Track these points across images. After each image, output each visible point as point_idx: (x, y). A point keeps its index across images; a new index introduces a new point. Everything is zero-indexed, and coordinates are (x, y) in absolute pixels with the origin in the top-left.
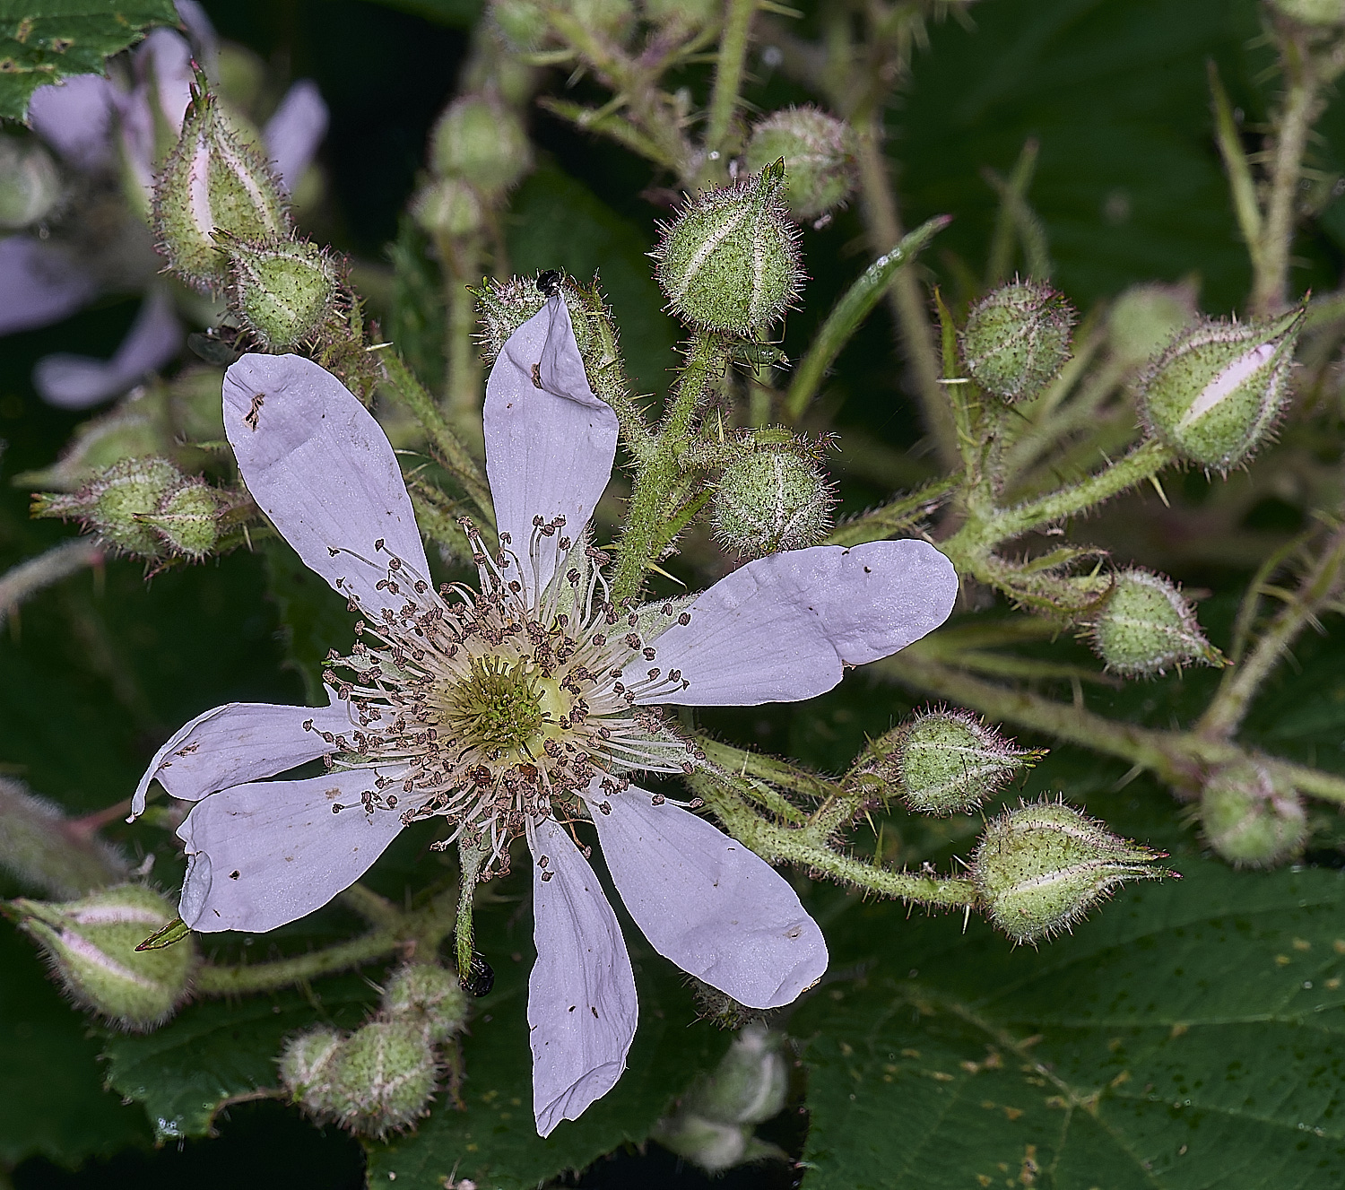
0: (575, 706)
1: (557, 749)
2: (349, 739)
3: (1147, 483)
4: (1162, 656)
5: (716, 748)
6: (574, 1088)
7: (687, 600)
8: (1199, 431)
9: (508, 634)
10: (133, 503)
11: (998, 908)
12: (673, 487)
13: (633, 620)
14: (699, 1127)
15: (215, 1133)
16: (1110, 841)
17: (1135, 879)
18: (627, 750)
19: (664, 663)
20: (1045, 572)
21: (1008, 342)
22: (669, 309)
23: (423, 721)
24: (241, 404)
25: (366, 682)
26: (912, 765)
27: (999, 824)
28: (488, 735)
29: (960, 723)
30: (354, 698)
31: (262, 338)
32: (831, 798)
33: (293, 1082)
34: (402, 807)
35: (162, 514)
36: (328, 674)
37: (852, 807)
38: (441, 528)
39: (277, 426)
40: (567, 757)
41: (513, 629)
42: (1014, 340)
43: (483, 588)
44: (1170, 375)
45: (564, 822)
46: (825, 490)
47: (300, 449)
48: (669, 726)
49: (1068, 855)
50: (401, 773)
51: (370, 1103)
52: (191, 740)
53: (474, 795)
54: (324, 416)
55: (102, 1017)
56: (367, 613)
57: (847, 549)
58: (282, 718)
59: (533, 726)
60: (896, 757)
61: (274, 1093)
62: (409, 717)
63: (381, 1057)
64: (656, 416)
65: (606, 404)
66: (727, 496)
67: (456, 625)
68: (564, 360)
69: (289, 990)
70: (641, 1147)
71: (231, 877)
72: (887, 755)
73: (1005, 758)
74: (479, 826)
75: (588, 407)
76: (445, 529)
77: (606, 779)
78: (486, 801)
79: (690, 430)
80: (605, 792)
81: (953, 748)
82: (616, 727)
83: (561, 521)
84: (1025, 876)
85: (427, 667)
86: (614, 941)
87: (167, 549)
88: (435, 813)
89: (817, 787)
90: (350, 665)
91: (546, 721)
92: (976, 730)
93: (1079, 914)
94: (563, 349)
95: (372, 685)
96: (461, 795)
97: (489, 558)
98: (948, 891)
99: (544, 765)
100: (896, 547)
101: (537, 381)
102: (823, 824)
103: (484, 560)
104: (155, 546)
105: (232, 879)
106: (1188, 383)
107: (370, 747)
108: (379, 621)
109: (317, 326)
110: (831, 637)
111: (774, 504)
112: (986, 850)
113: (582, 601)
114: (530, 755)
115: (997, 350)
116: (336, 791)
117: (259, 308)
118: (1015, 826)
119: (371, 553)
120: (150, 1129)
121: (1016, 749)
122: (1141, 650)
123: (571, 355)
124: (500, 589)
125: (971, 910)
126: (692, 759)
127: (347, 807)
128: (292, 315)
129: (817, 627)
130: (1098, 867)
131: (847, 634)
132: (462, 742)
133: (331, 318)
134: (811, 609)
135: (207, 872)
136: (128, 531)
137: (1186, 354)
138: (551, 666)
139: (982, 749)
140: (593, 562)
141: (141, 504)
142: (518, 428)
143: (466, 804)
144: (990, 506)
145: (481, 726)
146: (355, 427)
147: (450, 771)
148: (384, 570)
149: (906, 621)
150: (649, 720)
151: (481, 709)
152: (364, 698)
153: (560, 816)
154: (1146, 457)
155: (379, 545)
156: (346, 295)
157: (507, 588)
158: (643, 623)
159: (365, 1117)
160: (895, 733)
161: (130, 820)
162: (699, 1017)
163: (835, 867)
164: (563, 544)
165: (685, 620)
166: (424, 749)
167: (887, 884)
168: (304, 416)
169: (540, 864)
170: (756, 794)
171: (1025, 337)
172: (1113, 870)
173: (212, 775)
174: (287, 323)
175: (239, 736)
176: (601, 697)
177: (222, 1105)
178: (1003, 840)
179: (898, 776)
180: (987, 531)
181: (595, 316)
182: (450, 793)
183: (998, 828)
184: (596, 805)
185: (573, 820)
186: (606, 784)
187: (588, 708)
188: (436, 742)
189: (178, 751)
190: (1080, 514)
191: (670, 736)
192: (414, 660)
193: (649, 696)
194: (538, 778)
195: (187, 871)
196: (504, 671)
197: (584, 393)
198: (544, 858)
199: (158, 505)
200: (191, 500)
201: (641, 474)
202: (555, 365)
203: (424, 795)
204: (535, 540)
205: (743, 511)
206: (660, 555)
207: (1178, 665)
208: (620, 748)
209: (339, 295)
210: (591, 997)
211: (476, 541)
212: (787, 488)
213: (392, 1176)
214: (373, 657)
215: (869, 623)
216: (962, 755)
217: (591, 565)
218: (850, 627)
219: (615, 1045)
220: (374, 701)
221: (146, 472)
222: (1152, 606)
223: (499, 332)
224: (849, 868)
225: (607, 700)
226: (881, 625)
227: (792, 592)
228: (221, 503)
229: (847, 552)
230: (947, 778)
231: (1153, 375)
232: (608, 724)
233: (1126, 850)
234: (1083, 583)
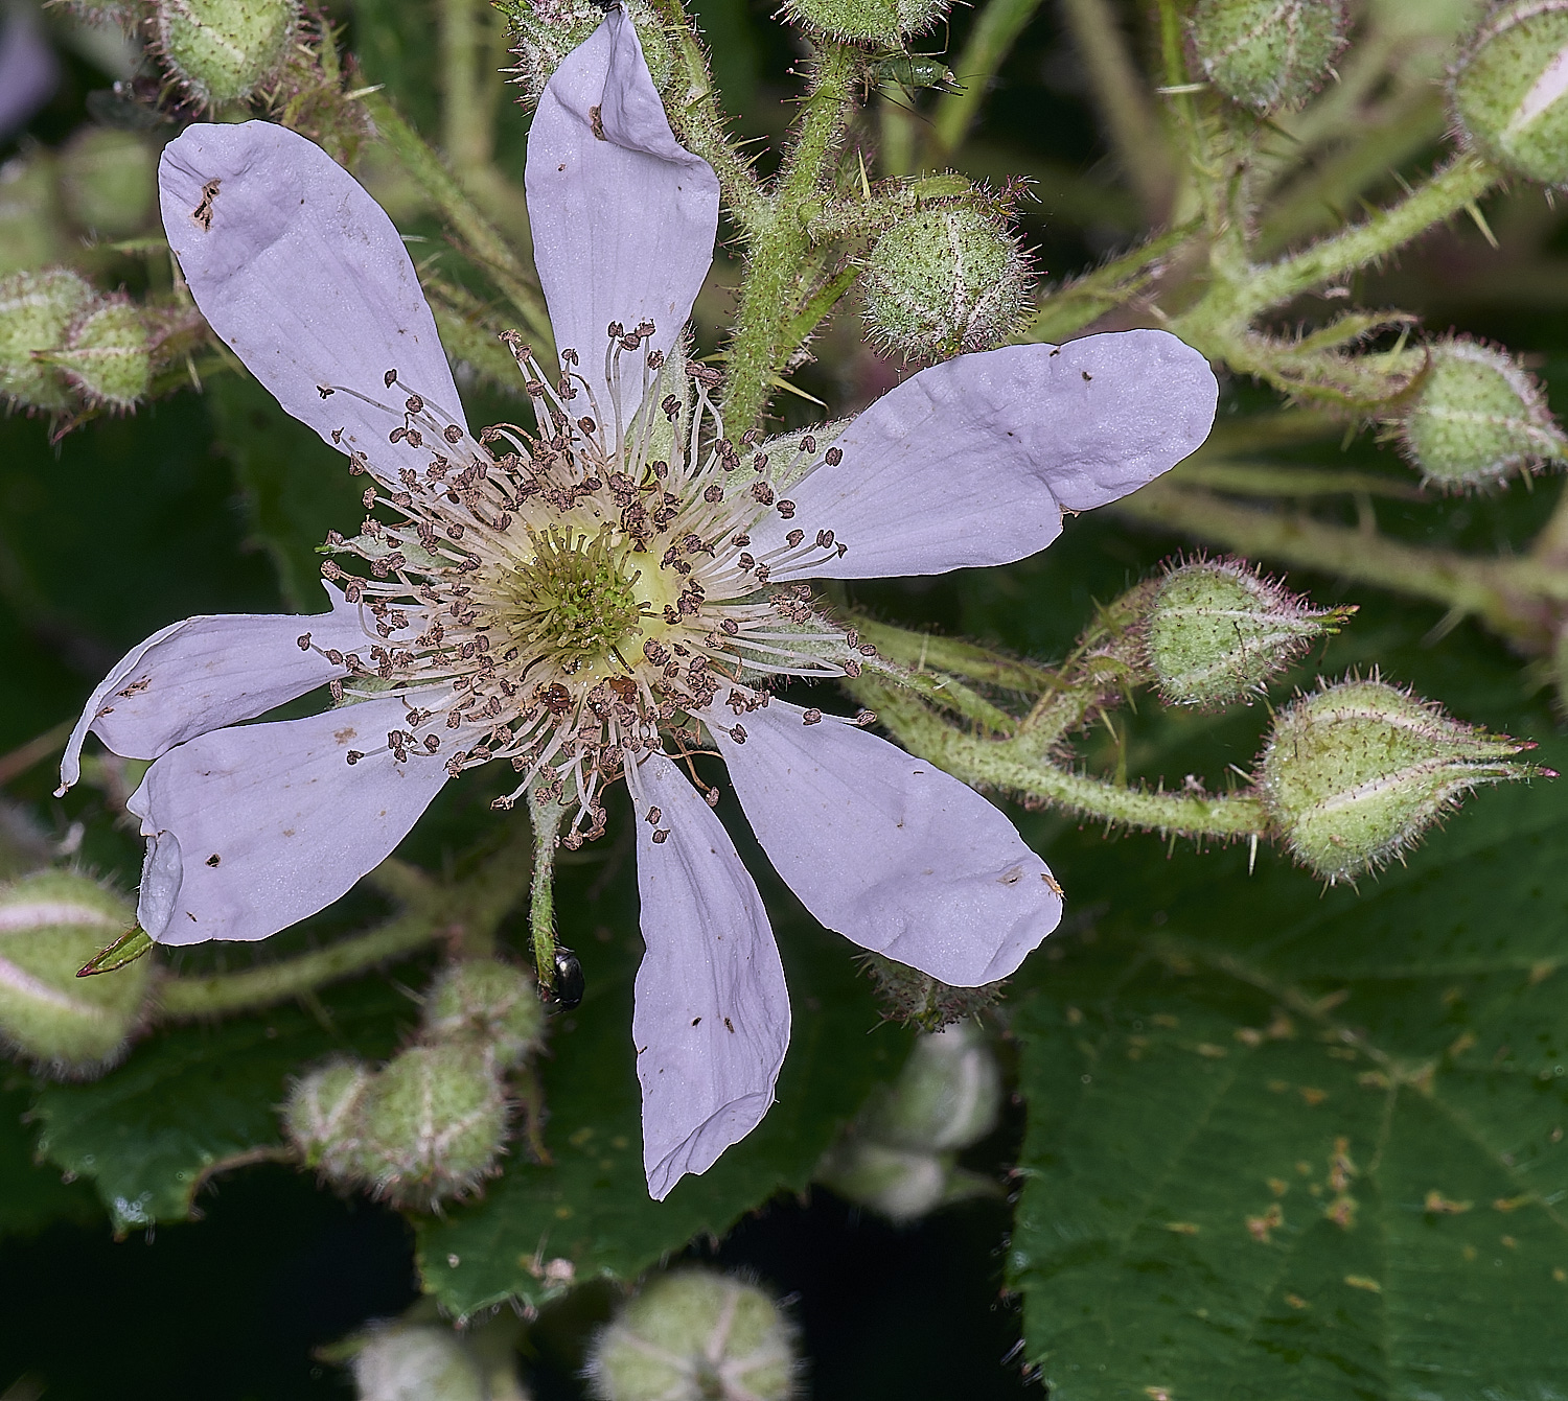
0: (684, 591)
1: (663, 653)
2: (364, 657)
3: (1463, 216)
4: (1501, 460)
5: (880, 632)
6: (702, 1129)
7: (833, 429)
8: (1535, 138)
9: (583, 494)
10: (29, 335)
11: (1299, 836)
12: (800, 267)
13: (761, 463)
14: (879, 1160)
15: (197, 1215)
16: (1452, 730)
17: (1491, 782)
18: (761, 648)
19: (809, 522)
20: (1328, 351)
21: (1258, 30)
22: (783, 16)
23: (468, 624)
24: (187, 195)
25: (382, 573)
26: (1164, 640)
27: (1292, 716)
28: (564, 640)
29: (1229, 576)
30: (368, 599)
31: (200, 93)
32: (1049, 693)
33: (304, 1138)
34: (446, 751)
35: (70, 350)
36: (328, 567)
37: (1081, 705)
38: (467, 342)
39: (239, 222)
40: (677, 664)
41: (589, 487)
42: (1267, 26)
43: (541, 429)
44: (1489, 62)
45: (677, 757)
46: (1021, 259)
47: (270, 250)
48: (817, 609)
49: (1395, 753)
50: (442, 702)
51: (418, 1165)
52: (140, 673)
53: (547, 725)
54: (302, 202)
55: (28, 1063)
56: (379, 476)
57: (1056, 348)
58: (265, 634)
59: (625, 623)
60: (1140, 629)
61: (277, 1153)
62: (448, 621)
63: (428, 1097)
64: (768, 166)
65: (698, 158)
66: (883, 276)
67: (506, 485)
68: (634, 100)
69: (288, 1006)
70: (803, 1196)
71: (209, 864)
72: (1126, 628)
73: (1295, 623)
74: (558, 770)
75: (672, 163)
76: (473, 344)
77: (734, 692)
78: (564, 734)
79: (822, 185)
80: (735, 710)
81: (1222, 612)
82: (745, 616)
83: (648, 328)
84: (1334, 789)
85: (468, 548)
86: (754, 922)
87: (80, 400)
88: (495, 754)
89: (1027, 678)
90: (356, 551)
91: (644, 614)
92: (1253, 585)
93: (1415, 837)
94: (631, 85)
95: (392, 578)
96: (528, 727)
97: (548, 387)
98: (1225, 816)
99: (645, 676)
100: (1126, 342)
101: (598, 130)
102: (1041, 731)
103: (541, 391)
104: (64, 394)
105: (210, 867)
106: (1515, 70)
107: (395, 667)
108: (398, 488)
109: (276, 69)
110: (1042, 472)
111: (951, 284)
112: (1276, 752)
113: (684, 439)
114: (624, 663)
115: (1243, 41)
116: (349, 733)
117: (191, 48)
118: (1316, 718)
119: (379, 392)
120: (106, 1216)
121: (1311, 608)
122: (1472, 453)
123: (643, 93)
124: (565, 429)
125: (1259, 843)
126: (855, 654)
127: (368, 755)
128: (239, 56)
129: (1022, 459)
130: (1438, 770)
131: (1064, 467)
132: (527, 651)
133: (294, 56)
134: (1011, 434)
135: (175, 859)
136: (24, 376)
137: (1510, 30)
138: (646, 534)
139: (1263, 611)
140: (698, 383)
141: (39, 336)
142: (576, 199)
143: (536, 740)
144: (1243, 262)
145: (552, 627)
146: (349, 213)
147: (512, 695)
148: (397, 413)
149: (1147, 446)
150: (792, 604)
151: (550, 603)
152: (381, 597)
153: (671, 748)
154: (1460, 179)
155: (390, 378)
156: (314, 21)
157: (575, 426)
158: (775, 464)
159: (410, 1185)
160: (1135, 596)
161: (59, 793)
162: (883, 1019)
163: (1061, 791)
164: (653, 361)
165: (834, 457)
166: (472, 664)
167: (1136, 810)
168: (276, 204)
169: (649, 819)
170: (945, 696)
171: (1283, 21)
172: (1459, 771)
173: (171, 721)
174: (232, 67)
175: (207, 662)
176: (720, 574)
177: (203, 1174)
178: (1301, 739)
179: (1144, 657)
180: (1243, 298)
181: (675, 31)
182: (513, 726)
183: (1291, 721)
184: (725, 730)
185: (691, 752)
186: (735, 698)
187: (703, 592)
188: (490, 653)
189: (122, 689)
190: (1371, 266)
191: (819, 623)
192: (450, 539)
193: (790, 569)
194: (637, 696)
195: (145, 860)
196: (580, 547)
197: (667, 144)
198: (654, 810)
199: (65, 337)
200: (111, 327)
201: (756, 251)
202: (622, 108)
203: (476, 731)
204: (613, 355)
205: (907, 297)
206: (787, 365)
207: (1525, 473)
208: (751, 645)
209: (304, 23)
210: (724, 1003)
211: (528, 364)
212: (968, 259)
213: (454, 1260)
214: (390, 539)
215: (1095, 453)
216: (1235, 623)
217: (693, 387)
218: (1068, 458)
219: (758, 1069)
220: (396, 600)
221: (44, 290)
222: (1485, 390)
223: (542, 64)
224: (1082, 792)
225: (729, 578)
226: (1111, 454)
227: (982, 412)
228: (153, 328)
229: (1056, 352)
230: (1217, 656)
231: (1464, 63)
232: (734, 612)
233: (1476, 742)
234: (1384, 363)
